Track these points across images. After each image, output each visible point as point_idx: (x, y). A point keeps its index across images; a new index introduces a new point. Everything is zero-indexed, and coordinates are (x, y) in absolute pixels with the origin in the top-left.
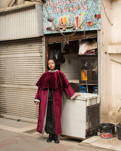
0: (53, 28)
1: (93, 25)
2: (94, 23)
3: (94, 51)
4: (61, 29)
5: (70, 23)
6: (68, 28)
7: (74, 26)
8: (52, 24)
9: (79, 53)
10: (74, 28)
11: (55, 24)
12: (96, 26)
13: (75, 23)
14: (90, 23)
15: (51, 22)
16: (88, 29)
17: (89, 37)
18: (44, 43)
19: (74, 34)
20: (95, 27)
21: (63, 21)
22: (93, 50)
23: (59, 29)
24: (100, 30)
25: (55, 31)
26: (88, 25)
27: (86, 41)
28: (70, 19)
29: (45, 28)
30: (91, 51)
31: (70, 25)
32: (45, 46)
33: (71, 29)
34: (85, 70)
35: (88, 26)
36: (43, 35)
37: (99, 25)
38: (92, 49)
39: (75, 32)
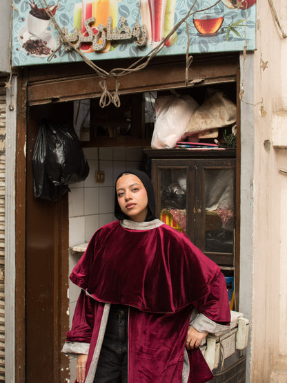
0: (53, 44)
1: (223, 32)
2: (228, 22)
3: (215, 135)
4: (86, 45)
5: (126, 24)
6: (114, 43)
7: (140, 36)
8: (49, 29)
9: (155, 144)
10: (142, 43)
11: (61, 26)
12: (235, 35)
13: (146, 22)
14: (208, 23)
15: (47, 18)
16: (200, 47)
17: (203, 81)
18: (12, 101)
19: (145, 64)
20: (230, 39)
21: (94, 14)
22: (211, 131)
23: (78, 44)
24: (250, 52)
25: (60, 53)
26: (203, 32)
27: (181, 98)
28: (123, 7)
29: (18, 44)
30: (201, 137)
31: (123, 32)
32: (14, 114)
33: (129, 46)
34: (175, 208)
35: (200, 34)
36: (8, 70)
37: (250, 33)
38: (209, 127)
39: (146, 58)
